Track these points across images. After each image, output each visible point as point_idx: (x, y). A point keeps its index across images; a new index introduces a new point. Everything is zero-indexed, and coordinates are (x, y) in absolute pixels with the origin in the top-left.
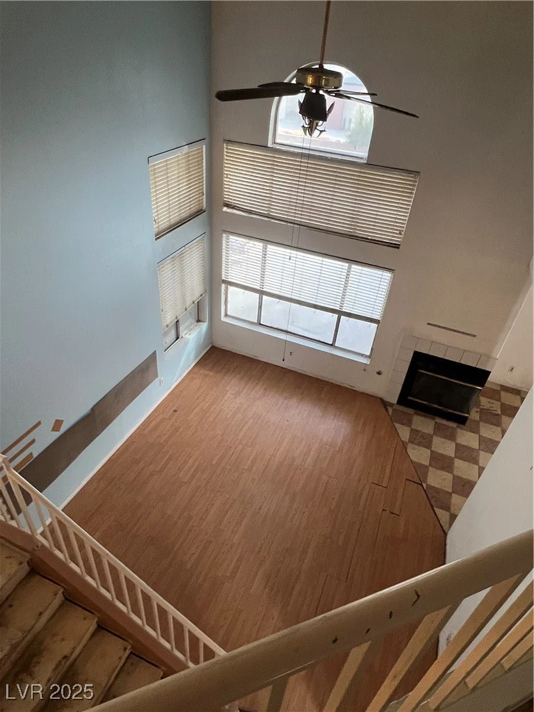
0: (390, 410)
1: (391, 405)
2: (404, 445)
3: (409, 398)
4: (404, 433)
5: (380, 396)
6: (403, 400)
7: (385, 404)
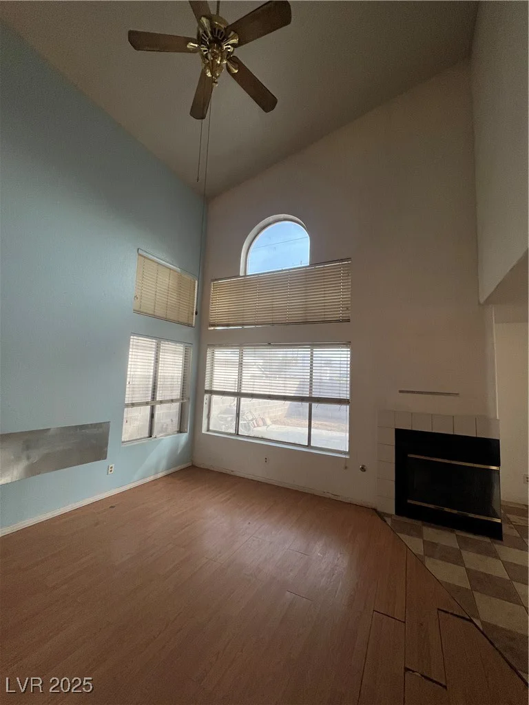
0: (389, 521)
1: (390, 516)
2: (420, 560)
3: (409, 501)
4: (415, 545)
5: (373, 507)
6: (403, 508)
7: (382, 516)
